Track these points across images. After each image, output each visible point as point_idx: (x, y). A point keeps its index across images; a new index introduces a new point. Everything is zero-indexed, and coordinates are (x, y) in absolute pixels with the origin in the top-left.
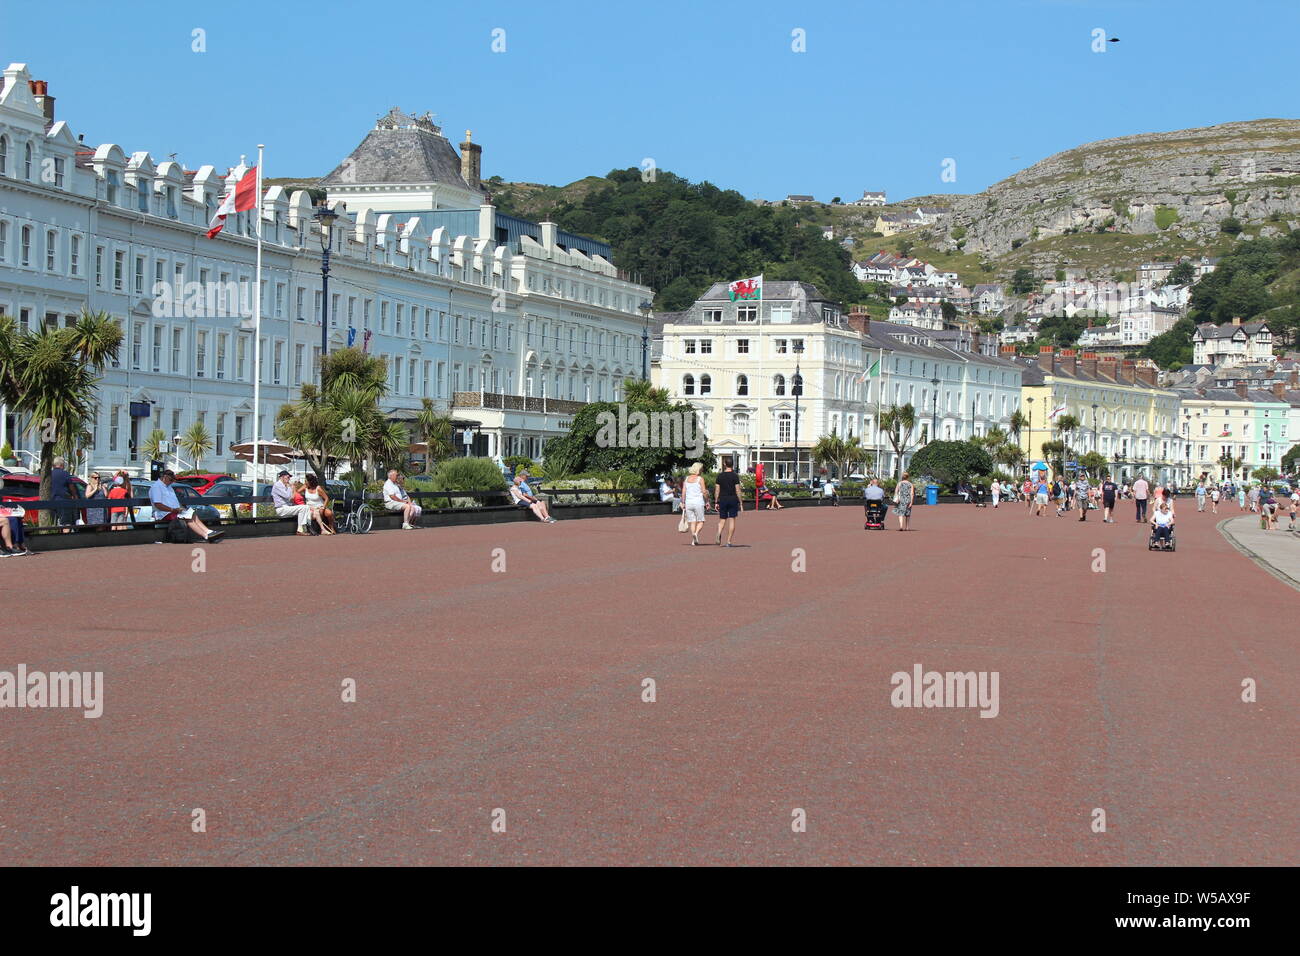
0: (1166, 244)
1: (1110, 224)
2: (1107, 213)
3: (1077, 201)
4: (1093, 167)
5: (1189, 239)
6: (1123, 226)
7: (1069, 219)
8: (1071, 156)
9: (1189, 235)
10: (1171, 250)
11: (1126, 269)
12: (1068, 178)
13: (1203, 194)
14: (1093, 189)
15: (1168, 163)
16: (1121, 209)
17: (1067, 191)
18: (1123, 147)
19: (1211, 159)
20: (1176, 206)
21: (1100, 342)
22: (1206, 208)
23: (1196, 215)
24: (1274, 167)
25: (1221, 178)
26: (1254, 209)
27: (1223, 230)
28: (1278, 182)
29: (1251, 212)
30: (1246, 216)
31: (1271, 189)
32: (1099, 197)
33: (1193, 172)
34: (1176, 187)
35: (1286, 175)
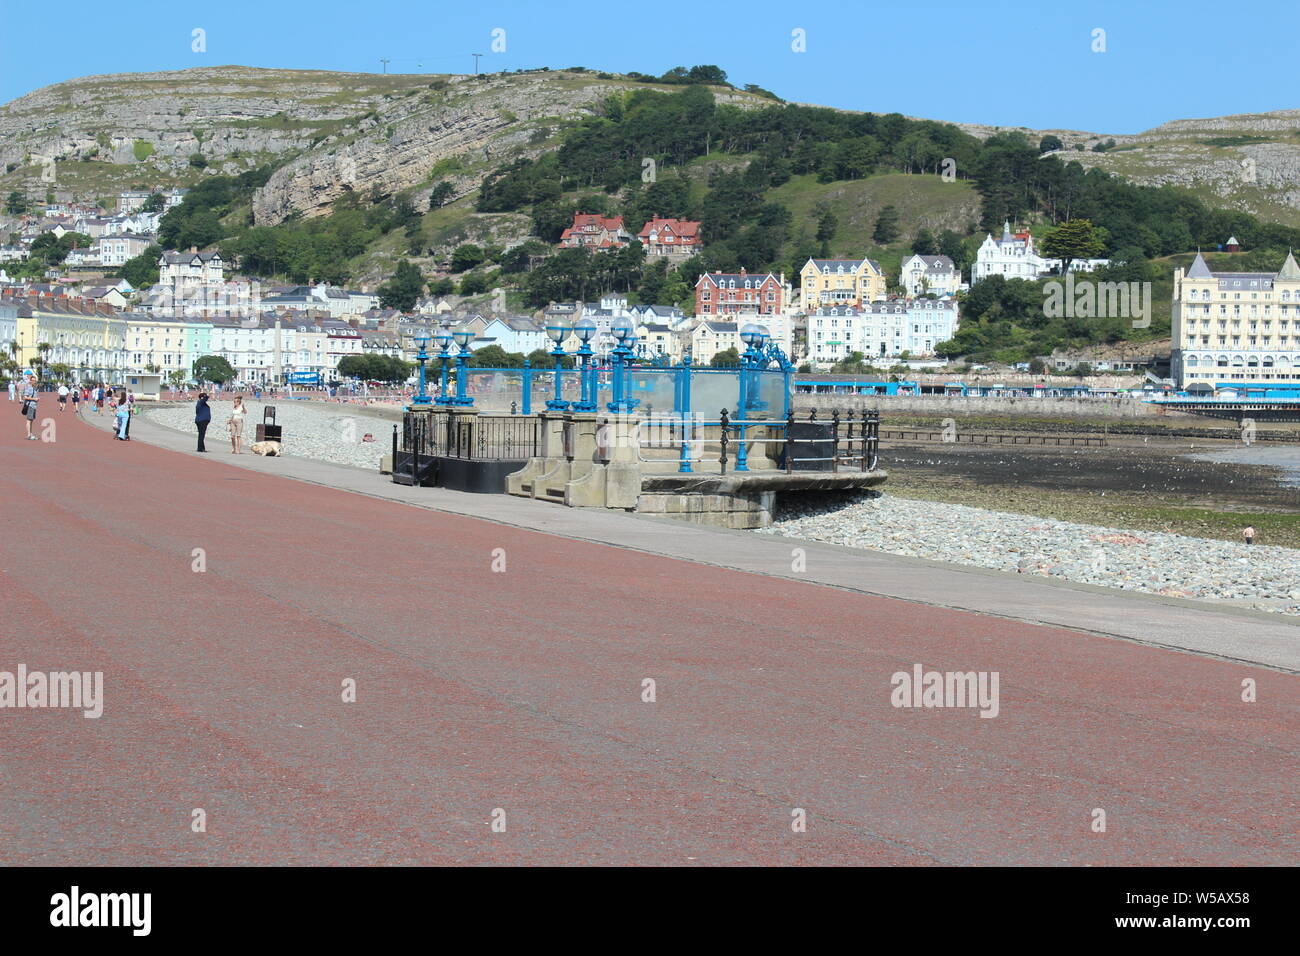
0: (143, 174)
1: (95, 154)
2: (91, 144)
3: (66, 131)
4: (79, 101)
5: (162, 171)
6: (106, 156)
7: (59, 148)
8: (61, 91)
9: (163, 167)
10: (147, 180)
11: (108, 196)
12: (57, 110)
13: (175, 131)
14: (79, 122)
15: (145, 102)
16: (104, 141)
17: (57, 122)
18: (106, 84)
19: (181, 101)
20: (152, 141)
21: (84, 263)
22: (177, 143)
23: (169, 149)
24: (235, 110)
25: (190, 118)
26: (218, 147)
27: (191, 164)
28: (238, 124)
29: (216, 149)
30: (212, 152)
31: (232, 130)
32: (84, 130)
33: (166, 112)
34: (152, 124)
35: (245, 118)
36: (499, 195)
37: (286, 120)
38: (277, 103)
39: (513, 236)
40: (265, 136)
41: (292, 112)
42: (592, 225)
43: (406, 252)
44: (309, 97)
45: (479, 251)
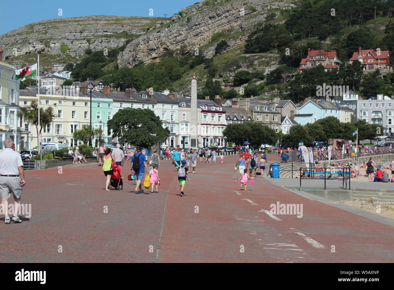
0: (64, 58)
1: (43, 50)
2: (42, 46)
3: (31, 41)
4: (37, 29)
5: (73, 56)
6: (48, 51)
7: (27, 48)
8: (29, 26)
9: (73, 55)
10: (66, 60)
11: (49, 67)
12: (27, 34)
14: (37, 37)
15: (65, 28)
16: (47, 45)
17: (27, 38)
18: (48, 22)
19: (81, 27)
20: (68, 44)
22: (79, 45)
23: (76, 48)
24: (104, 30)
25: (85, 34)
26: (97, 46)
27: (86, 53)
28: (106, 36)
29: (97, 47)
30: (95, 48)
31: (104, 38)
32: (39, 40)
33: (74, 32)
34: (68, 37)
35: (109, 34)
36: (258, 44)
37: (127, 34)
38: (123, 27)
39: (267, 65)
40: (118, 41)
41: (129, 31)
42: (320, 55)
43: (206, 76)
44: (136, 25)
45: (249, 74)
